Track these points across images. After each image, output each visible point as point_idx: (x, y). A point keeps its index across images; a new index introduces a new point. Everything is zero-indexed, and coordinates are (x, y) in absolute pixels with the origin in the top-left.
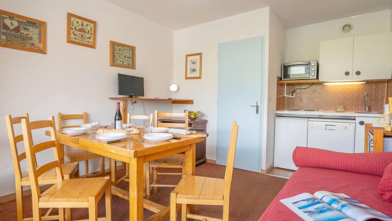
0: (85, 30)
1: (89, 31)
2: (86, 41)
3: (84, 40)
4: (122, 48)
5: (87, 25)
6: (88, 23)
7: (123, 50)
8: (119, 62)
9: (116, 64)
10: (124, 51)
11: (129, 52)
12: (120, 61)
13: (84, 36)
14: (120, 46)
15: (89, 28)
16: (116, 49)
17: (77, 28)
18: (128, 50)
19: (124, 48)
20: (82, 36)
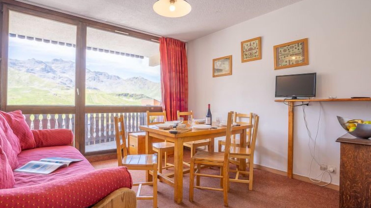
0: (252, 48)
1: (255, 48)
2: (254, 56)
3: (252, 56)
4: (287, 48)
5: (254, 43)
6: (254, 41)
7: (289, 50)
8: (284, 63)
9: (281, 66)
10: (291, 50)
11: (298, 48)
12: (286, 62)
13: (252, 53)
14: (285, 46)
15: (255, 45)
16: (281, 51)
17: (247, 50)
18: (297, 46)
19: (290, 46)
20: (251, 54)
